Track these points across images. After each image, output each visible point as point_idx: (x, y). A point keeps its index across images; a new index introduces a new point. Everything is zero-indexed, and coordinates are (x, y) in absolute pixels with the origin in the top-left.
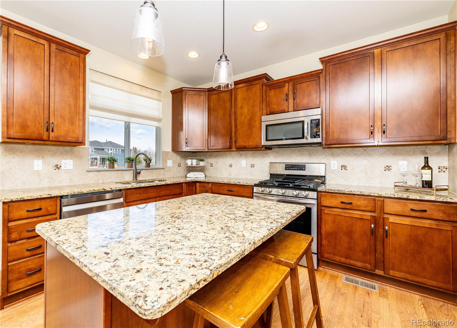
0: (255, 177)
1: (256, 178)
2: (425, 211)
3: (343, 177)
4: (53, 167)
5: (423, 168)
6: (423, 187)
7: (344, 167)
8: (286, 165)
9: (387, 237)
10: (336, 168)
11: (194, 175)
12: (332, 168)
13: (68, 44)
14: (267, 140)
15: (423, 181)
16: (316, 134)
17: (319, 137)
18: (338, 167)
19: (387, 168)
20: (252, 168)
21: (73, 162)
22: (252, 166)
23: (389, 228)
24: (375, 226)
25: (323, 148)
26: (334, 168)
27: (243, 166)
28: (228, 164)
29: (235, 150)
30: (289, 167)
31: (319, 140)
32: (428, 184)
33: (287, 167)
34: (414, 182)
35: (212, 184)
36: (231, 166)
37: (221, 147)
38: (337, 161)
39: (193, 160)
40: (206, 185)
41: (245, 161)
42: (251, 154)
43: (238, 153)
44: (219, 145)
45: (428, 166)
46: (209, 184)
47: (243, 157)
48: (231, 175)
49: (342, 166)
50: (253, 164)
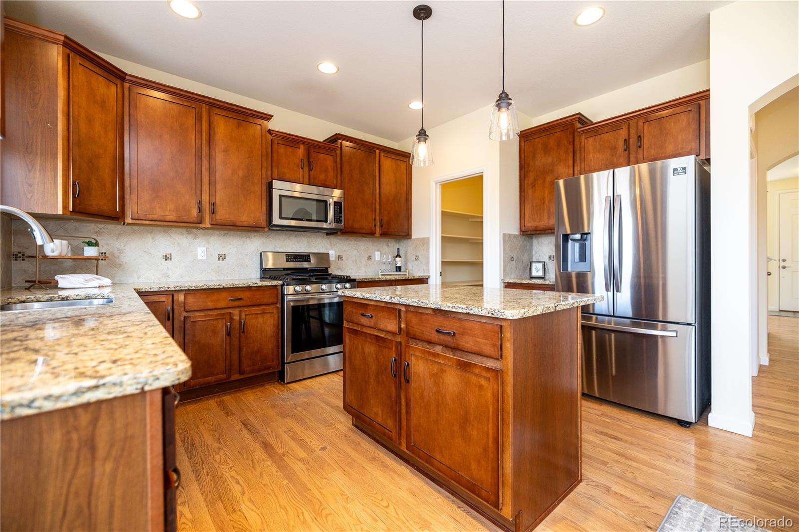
0: (227, 277)
1: (229, 278)
3: (339, 269)
5: (396, 257)
6: (396, 271)
8: (286, 255)
10: (334, 259)
14: (281, 218)
15: (397, 267)
16: (339, 218)
17: (342, 223)
18: (335, 257)
19: (369, 257)
20: (221, 261)
22: (221, 258)
27: (200, 258)
28: (161, 254)
30: (291, 258)
32: (399, 269)
33: (288, 259)
35: (184, 295)
36: (168, 258)
37: (173, 219)
38: (335, 250)
39: (63, 241)
40: (163, 298)
41: (205, 248)
42: (219, 236)
43: (189, 234)
44: (167, 213)
45: (399, 255)
46: (173, 295)
47: (198, 241)
48: (168, 276)
49: (339, 256)
50: (224, 253)
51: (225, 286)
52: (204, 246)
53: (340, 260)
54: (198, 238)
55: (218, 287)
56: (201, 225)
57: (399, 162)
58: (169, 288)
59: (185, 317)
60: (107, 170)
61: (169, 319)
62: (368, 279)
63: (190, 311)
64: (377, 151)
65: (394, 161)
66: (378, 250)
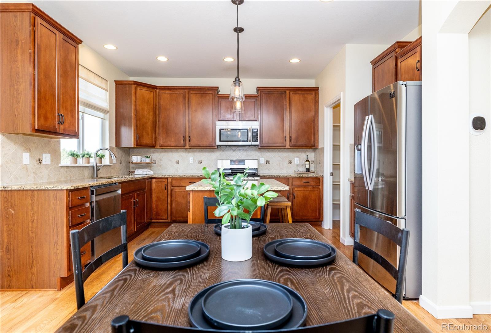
2: (309, 182)
3: (267, 169)
4: (37, 162)
5: (306, 161)
6: (306, 171)
7: (268, 162)
8: (231, 161)
9: (294, 199)
10: (263, 163)
11: (143, 172)
12: (261, 163)
13: (70, 35)
14: (220, 141)
15: (306, 168)
16: (256, 139)
17: (258, 141)
18: (264, 162)
19: (290, 162)
20: (200, 164)
21: (51, 156)
22: (200, 163)
23: (295, 194)
24: (289, 194)
25: (258, 148)
26: (262, 163)
27: (190, 163)
28: (175, 161)
29: (189, 147)
31: (257, 143)
32: (308, 170)
34: (302, 169)
35: (172, 179)
36: (178, 162)
37: (174, 145)
38: (264, 158)
39: (138, 157)
40: (164, 180)
41: (193, 158)
42: (199, 152)
43: (186, 151)
44: (172, 143)
45: (308, 160)
46: (168, 179)
47: (190, 154)
48: (178, 171)
49: (267, 161)
50: (201, 160)
51: (187, 176)
52: (192, 157)
53: (267, 163)
54: (190, 152)
55: (184, 176)
56: (185, 147)
57: (306, 95)
58: (165, 176)
59: (172, 189)
60: (150, 128)
61: (166, 189)
62: (269, 175)
63: (174, 186)
64: (288, 92)
65: (301, 95)
66: (297, 157)
